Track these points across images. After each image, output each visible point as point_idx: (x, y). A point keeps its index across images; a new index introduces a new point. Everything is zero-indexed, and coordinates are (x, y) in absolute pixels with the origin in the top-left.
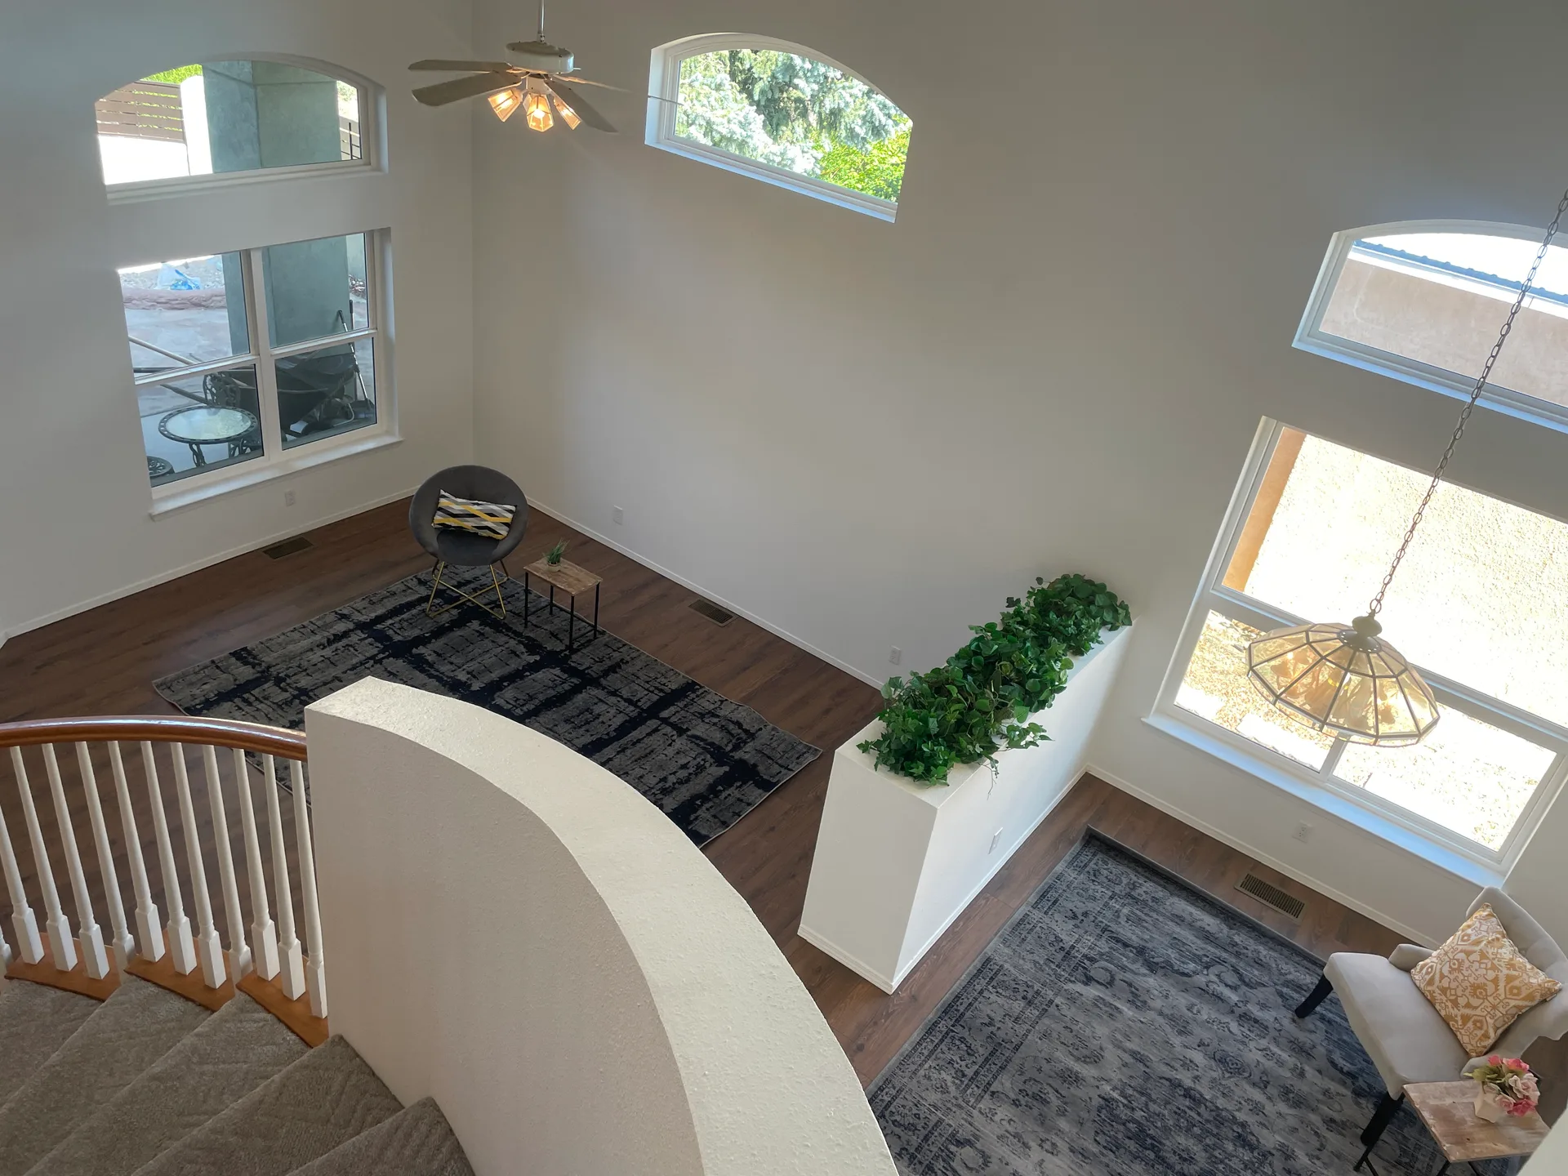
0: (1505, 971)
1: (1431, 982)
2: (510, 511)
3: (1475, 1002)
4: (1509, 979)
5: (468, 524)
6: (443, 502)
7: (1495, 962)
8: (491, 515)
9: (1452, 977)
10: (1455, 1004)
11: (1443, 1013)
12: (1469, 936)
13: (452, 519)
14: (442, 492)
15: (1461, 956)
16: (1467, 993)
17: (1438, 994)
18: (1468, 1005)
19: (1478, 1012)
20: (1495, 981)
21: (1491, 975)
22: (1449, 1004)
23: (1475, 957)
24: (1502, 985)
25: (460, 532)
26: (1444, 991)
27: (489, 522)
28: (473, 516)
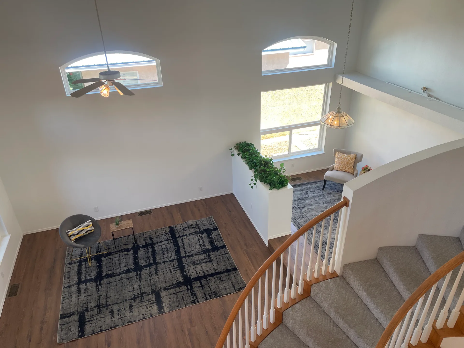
0: (349, 158)
1: (339, 168)
2: (90, 222)
3: (348, 165)
4: (350, 158)
5: (82, 234)
6: (70, 233)
7: (346, 157)
8: (87, 226)
9: (342, 164)
10: (346, 168)
11: (345, 171)
12: (339, 157)
13: (77, 236)
14: (67, 231)
15: (341, 161)
16: (346, 165)
17: (342, 169)
18: (348, 166)
19: (350, 166)
20: (349, 160)
21: (348, 160)
22: (345, 169)
23: (343, 159)
24: (350, 159)
25: (81, 238)
26: (343, 167)
27: (88, 229)
28: (82, 230)
